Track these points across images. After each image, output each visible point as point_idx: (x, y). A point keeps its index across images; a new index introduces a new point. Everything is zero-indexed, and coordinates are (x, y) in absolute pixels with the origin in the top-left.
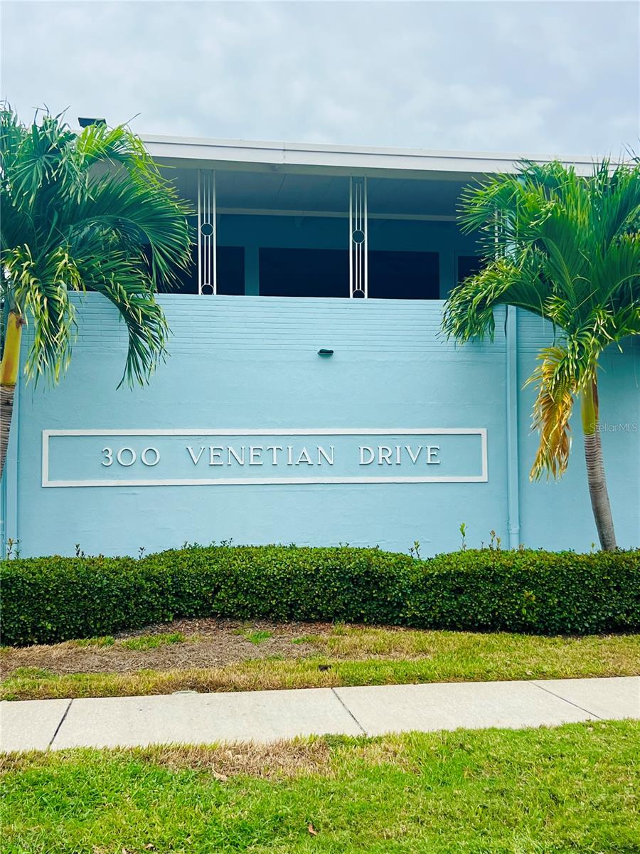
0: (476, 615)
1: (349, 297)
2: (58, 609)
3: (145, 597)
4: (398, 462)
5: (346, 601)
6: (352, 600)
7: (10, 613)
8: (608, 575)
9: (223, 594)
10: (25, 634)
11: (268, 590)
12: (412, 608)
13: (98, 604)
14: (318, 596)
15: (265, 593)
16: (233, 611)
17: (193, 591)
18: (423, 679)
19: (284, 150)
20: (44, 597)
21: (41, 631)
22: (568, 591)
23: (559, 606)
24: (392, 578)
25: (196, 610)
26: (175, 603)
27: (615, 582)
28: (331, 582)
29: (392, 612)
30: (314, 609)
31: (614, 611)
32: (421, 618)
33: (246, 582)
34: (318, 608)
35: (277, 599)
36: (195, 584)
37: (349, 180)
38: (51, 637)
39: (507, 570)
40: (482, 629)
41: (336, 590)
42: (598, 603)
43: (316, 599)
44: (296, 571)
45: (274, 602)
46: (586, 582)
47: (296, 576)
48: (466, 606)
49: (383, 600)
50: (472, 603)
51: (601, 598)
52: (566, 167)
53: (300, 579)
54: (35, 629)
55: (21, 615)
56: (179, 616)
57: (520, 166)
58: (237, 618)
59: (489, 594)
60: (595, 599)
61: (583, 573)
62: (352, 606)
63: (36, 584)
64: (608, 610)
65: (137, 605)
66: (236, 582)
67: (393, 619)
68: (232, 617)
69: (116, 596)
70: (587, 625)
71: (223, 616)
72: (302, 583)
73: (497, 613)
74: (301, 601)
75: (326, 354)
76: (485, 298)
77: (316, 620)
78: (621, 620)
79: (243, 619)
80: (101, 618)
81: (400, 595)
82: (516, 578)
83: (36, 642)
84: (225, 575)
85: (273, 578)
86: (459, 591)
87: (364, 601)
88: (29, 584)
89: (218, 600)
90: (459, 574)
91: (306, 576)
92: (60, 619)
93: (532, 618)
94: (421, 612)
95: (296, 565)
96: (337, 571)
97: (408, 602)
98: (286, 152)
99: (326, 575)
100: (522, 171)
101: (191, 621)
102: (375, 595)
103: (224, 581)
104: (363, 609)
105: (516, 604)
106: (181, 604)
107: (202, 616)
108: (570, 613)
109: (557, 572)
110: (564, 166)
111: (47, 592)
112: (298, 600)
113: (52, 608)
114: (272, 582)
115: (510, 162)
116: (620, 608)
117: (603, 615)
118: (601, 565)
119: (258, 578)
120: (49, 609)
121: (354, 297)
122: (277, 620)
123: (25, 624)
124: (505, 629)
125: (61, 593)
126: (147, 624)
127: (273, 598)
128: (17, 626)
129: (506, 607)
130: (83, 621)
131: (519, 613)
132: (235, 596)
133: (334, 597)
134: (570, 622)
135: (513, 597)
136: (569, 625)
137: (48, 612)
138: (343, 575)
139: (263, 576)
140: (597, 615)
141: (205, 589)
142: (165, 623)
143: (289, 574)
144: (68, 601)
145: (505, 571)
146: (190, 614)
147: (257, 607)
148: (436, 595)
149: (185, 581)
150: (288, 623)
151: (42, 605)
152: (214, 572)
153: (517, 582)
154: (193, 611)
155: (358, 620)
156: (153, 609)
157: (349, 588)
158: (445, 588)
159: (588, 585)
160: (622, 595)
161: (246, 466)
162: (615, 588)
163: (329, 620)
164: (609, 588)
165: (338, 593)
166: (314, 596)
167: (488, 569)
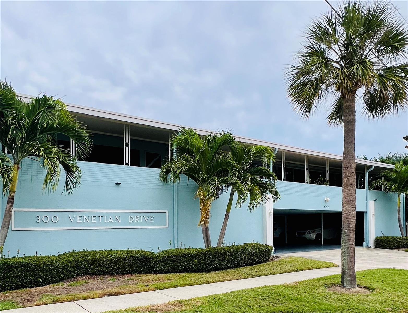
0: (179, 268)
1: (123, 165)
2: (43, 274)
3: (69, 269)
4: (141, 221)
5: (136, 267)
6: (138, 266)
7: (27, 276)
8: (215, 254)
9: (93, 267)
10: (31, 283)
11: (109, 265)
12: (159, 267)
13: (55, 272)
14: (127, 266)
15: (108, 265)
16: (97, 272)
17: (83, 266)
18: (178, 286)
19: (107, 113)
20: (39, 270)
21: (37, 282)
22: (205, 259)
23: (203, 264)
24: (152, 258)
25: (83, 272)
26: (76, 270)
27: (217, 256)
28: (131, 261)
29: (151, 269)
30: (125, 270)
31: (216, 264)
32: (162, 270)
33: (102, 262)
34: (127, 270)
35: (112, 267)
36: (83, 264)
37: (124, 125)
38: (40, 284)
39: (189, 254)
40: (181, 272)
41: (133, 263)
42: (213, 262)
43: (126, 267)
44: (119, 258)
45: (111, 269)
46: (210, 256)
47: (119, 259)
48: (176, 266)
49: (149, 266)
50: (178, 265)
51: (213, 261)
52: (194, 131)
53: (121, 260)
54: (35, 282)
55: (30, 277)
56: (78, 275)
57: (180, 128)
58: (98, 275)
59: (183, 261)
60: (212, 261)
61: (209, 254)
62: (138, 268)
63: (36, 265)
64: (215, 264)
65: (66, 271)
66: (98, 262)
67: (152, 271)
68: (96, 275)
69: (61, 269)
70: (209, 269)
71: (93, 274)
72: (121, 262)
73: (185, 267)
74: (121, 267)
75: (118, 184)
76: (181, 171)
77: (125, 274)
78: (218, 267)
79: (100, 275)
80: (56, 277)
81: (155, 263)
82: (192, 256)
83: (35, 286)
84: (94, 260)
85: (111, 260)
86: (174, 261)
87: (142, 267)
88: (34, 266)
89: (91, 269)
90: (175, 256)
91: (123, 259)
92: (44, 277)
93: (196, 268)
94: (162, 268)
95: (119, 256)
96: (133, 257)
97: (157, 266)
98: (107, 114)
99: (129, 259)
100: (181, 130)
101: (82, 276)
102: (146, 264)
103: (93, 262)
104: (142, 269)
105: (191, 264)
106: (78, 271)
107: (85, 275)
108: (205, 265)
109: (203, 254)
110: (193, 130)
111: (40, 268)
112: (120, 267)
113: (41, 274)
114: (111, 262)
115: (177, 127)
116: (218, 264)
117: (214, 266)
118: (214, 251)
119: (106, 261)
120: (40, 274)
121: (126, 165)
122: (112, 274)
123: (32, 280)
124: (187, 272)
125: (45, 268)
126: (69, 278)
127: (111, 267)
128: (29, 281)
129: (188, 265)
130: (51, 278)
131: (192, 266)
132: (97, 267)
133: (132, 266)
134: (205, 268)
135: (190, 262)
136: (205, 269)
137: (40, 275)
138: (136, 259)
139: (108, 260)
140: (212, 266)
141: (87, 265)
142: (73, 278)
143: (117, 259)
144: (46, 271)
145: (188, 254)
146: (81, 274)
147: (105, 270)
148: (167, 263)
149: (80, 263)
150: (116, 275)
151: (38, 273)
152: (90, 259)
153: (192, 257)
154: (82, 273)
155: (140, 273)
156: (70, 273)
157: (137, 262)
158: (170, 260)
159: (210, 257)
160: (218, 260)
161: (90, 223)
162: (217, 258)
163: (130, 273)
164: (215, 258)
165: (133, 264)
166: (126, 266)
167: (183, 254)
